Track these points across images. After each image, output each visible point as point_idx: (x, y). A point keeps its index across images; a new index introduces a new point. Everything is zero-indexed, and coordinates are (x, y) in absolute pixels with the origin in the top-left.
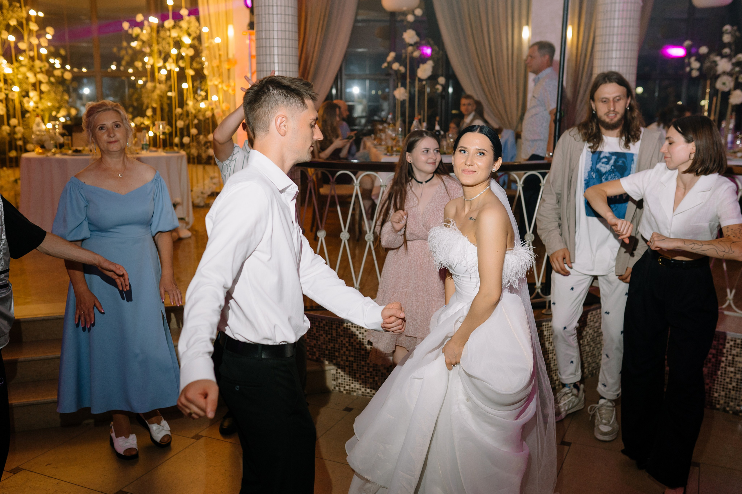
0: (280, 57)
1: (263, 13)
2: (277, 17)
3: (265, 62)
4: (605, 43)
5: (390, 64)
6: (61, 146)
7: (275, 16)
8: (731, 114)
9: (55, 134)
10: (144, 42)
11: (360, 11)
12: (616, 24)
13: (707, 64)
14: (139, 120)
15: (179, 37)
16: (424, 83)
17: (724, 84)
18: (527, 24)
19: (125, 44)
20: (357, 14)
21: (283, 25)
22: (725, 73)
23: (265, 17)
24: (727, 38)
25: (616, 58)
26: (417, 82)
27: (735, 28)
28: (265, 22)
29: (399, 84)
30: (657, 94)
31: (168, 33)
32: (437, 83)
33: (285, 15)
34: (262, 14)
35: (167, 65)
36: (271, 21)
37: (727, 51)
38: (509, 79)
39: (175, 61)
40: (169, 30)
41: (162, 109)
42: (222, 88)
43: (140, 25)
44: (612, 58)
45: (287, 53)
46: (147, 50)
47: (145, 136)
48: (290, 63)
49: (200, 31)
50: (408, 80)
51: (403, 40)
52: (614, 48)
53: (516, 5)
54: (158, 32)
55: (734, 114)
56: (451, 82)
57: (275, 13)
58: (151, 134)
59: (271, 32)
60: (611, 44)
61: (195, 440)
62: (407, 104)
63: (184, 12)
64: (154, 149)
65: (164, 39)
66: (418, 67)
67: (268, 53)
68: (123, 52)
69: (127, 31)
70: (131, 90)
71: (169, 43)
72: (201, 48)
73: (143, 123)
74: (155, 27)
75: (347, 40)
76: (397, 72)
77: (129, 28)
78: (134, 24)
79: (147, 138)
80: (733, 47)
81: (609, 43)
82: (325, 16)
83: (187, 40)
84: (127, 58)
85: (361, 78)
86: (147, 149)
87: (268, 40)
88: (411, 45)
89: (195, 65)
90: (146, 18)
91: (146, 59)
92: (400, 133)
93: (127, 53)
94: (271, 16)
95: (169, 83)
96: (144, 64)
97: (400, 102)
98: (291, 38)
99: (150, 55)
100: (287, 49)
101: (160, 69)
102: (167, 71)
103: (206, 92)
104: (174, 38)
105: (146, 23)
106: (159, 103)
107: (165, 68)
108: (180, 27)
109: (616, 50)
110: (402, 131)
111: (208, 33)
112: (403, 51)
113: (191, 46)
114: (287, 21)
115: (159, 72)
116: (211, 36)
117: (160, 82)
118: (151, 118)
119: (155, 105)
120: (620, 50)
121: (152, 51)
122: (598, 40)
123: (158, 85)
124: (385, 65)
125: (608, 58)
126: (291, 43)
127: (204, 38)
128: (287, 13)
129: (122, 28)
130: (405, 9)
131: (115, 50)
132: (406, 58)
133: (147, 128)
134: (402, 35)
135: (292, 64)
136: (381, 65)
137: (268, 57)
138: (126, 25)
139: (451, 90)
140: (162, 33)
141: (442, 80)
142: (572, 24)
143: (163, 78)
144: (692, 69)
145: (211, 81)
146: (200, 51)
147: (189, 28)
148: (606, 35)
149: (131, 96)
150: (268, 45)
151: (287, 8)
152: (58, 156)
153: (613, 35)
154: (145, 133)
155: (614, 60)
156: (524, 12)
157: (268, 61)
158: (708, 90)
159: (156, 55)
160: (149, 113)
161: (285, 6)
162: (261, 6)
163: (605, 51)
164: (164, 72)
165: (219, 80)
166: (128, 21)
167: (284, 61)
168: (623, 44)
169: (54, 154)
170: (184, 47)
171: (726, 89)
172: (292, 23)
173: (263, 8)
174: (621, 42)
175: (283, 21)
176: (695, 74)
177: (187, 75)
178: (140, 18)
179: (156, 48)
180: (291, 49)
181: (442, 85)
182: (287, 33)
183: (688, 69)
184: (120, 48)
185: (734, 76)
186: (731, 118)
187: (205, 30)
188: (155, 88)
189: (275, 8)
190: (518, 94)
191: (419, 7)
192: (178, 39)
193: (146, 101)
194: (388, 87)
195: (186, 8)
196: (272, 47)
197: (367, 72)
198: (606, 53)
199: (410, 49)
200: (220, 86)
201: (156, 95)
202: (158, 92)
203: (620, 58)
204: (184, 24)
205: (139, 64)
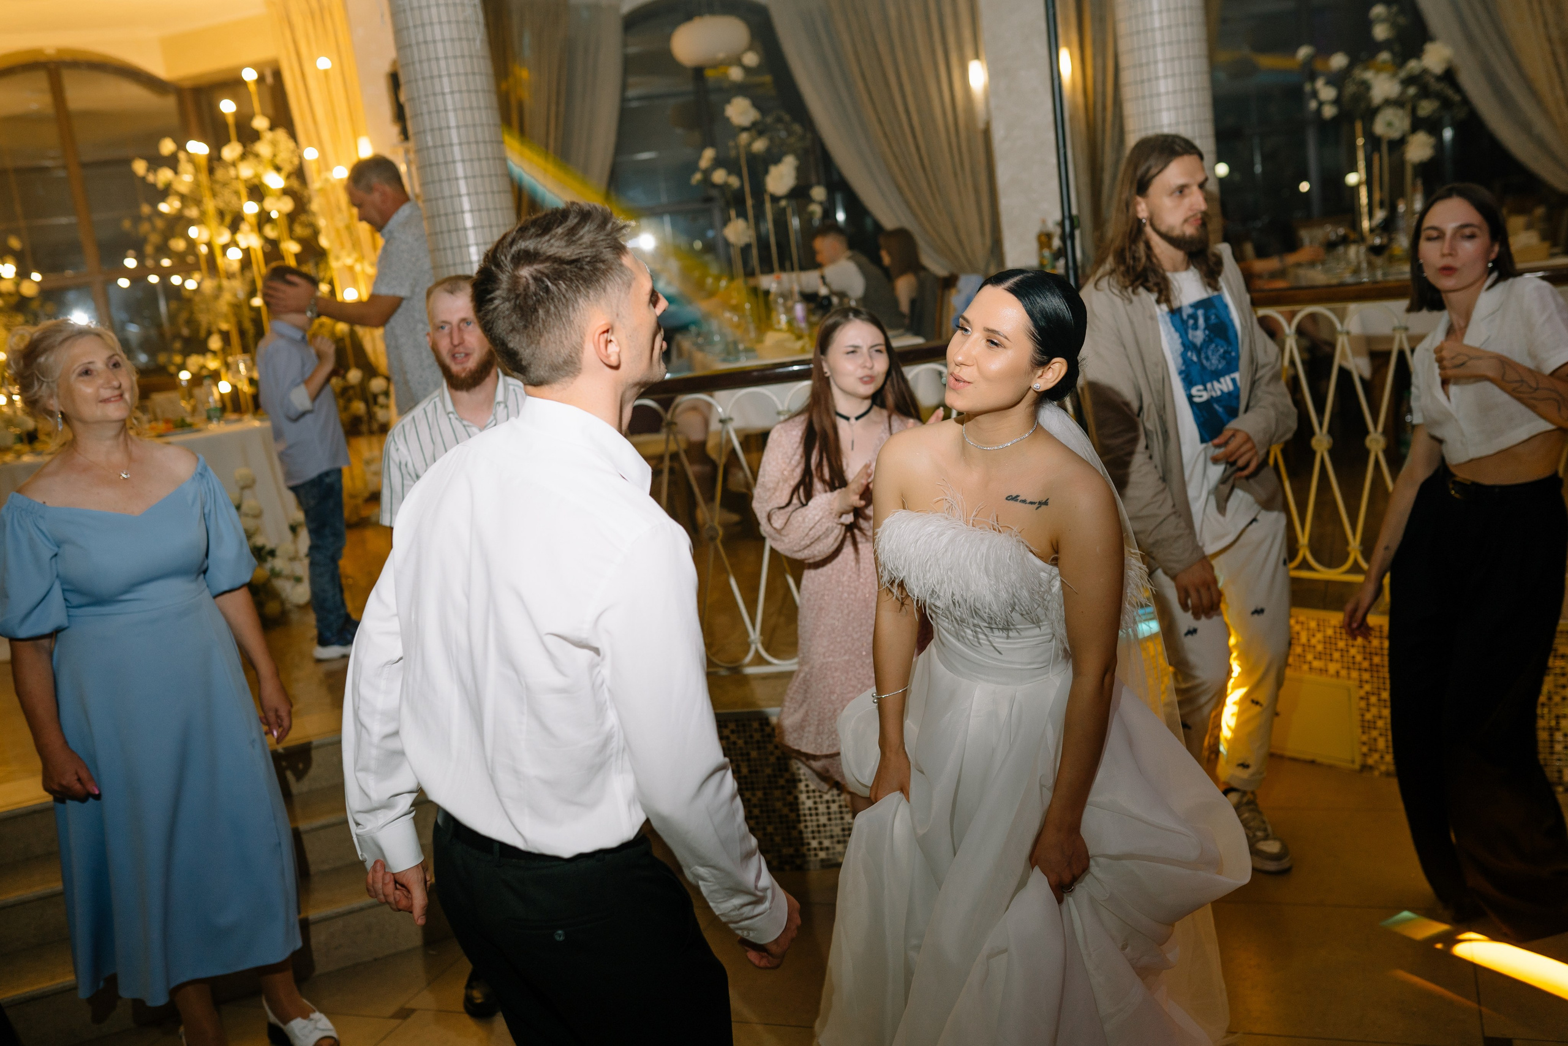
0: (471, 181)
1: (422, 93)
2: (453, 98)
3: (439, 195)
4: (1141, 65)
5: (707, 173)
6: (31, 438)
7: (448, 98)
8: (1414, 185)
9: (15, 412)
10: (183, 198)
11: (632, 80)
12: (1157, 24)
13: (1350, 89)
14: (194, 361)
15: (258, 176)
16: (783, 203)
17: (1390, 124)
18: (977, 56)
19: (146, 209)
20: (624, 87)
21: (468, 113)
22: (1388, 102)
23: (427, 103)
24: (1380, 32)
25: (1167, 93)
26: (768, 206)
27: (1395, 9)
28: (430, 113)
29: (733, 213)
30: (1258, 169)
31: (232, 172)
32: (810, 200)
33: (469, 91)
34: (419, 97)
35: (239, 237)
36: (441, 108)
37: (1385, 56)
38: (955, 175)
39: (256, 229)
40: (234, 164)
41: (242, 333)
42: (363, 271)
43: (172, 162)
44: (1159, 95)
45: (486, 172)
46: (193, 212)
47: (212, 394)
48: (493, 192)
49: (301, 157)
50: (749, 202)
51: (727, 120)
52: (1161, 74)
53: (948, 10)
54: (211, 171)
55: (1419, 183)
56: (839, 198)
57: (447, 90)
58: (225, 387)
59: (445, 132)
60: (1152, 67)
61: (398, 1021)
62: (755, 252)
63: (260, 123)
64: (234, 416)
65: (225, 184)
66: (766, 172)
67: (444, 176)
68: (145, 227)
69: (143, 179)
70: (174, 305)
71: (237, 193)
72: (306, 194)
73: (203, 367)
74: (203, 163)
75: (612, 138)
76: (723, 187)
77: (148, 170)
78: (156, 162)
79: (216, 396)
80: (1397, 48)
81: (1148, 64)
82: (558, 93)
83: (275, 181)
84: (154, 239)
85: (652, 213)
86: (219, 419)
87: (440, 150)
88: (744, 129)
89: (299, 230)
90: (181, 146)
91: (193, 232)
92: (748, 313)
93: (154, 228)
94: (439, 98)
95: (248, 275)
96: (192, 244)
97: (738, 251)
98: (488, 139)
99: (199, 221)
100: (484, 163)
101: (225, 248)
102: (243, 250)
103: (331, 283)
104: (246, 181)
105: (182, 156)
106: (233, 319)
107: (237, 245)
108: (257, 156)
109: (1166, 77)
110: (751, 309)
111: (318, 160)
112: (731, 144)
113: (286, 192)
114: (475, 104)
115: (224, 254)
116: (324, 164)
117: (230, 276)
118: (220, 354)
119: (224, 326)
120: (1174, 75)
121: (203, 213)
122: (1124, 61)
123: (225, 283)
124: (697, 177)
125: (1151, 96)
126: (489, 149)
127: (311, 172)
128: (472, 87)
129: (132, 174)
130: (721, 55)
131: (127, 224)
132: (738, 158)
133: (215, 376)
134: (723, 110)
135: (499, 192)
136: (689, 179)
137: (445, 185)
138: (140, 167)
139: (841, 216)
140: (220, 174)
141: (819, 193)
142: (1068, 45)
143: (236, 267)
144: (1321, 104)
145: (337, 258)
146: (305, 200)
147: (275, 156)
148: (1139, 49)
149: (172, 317)
150: (441, 160)
151: (470, 77)
152: (27, 459)
153: (1154, 46)
154: (210, 386)
155: (1164, 99)
156: (967, 34)
157: (447, 193)
158: (1360, 141)
159: (213, 221)
160: (215, 343)
161: (466, 74)
162: (416, 80)
163: (1142, 82)
164: (234, 255)
165: (355, 255)
166: (142, 157)
167: (480, 189)
168: (1177, 63)
169: (19, 454)
170: (271, 195)
171: (1395, 134)
172: (486, 108)
173: (421, 83)
174: (1172, 59)
175: (467, 105)
176: (1329, 112)
177: (285, 254)
178: (167, 147)
179: (210, 205)
180: (491, 162)
181: (821, 203)
182: (479, 129)
183: (1313, 105)
184: (138, 219)
185: (1409, 107)
186: (1414, 190)
187: (310, 154)
188: (220, 289)
189: (445, 80)
190: (978, 203)
191: (750, 48)
192: (256, 181)
193: (204, 319)
194: (711, 226)
195: (264, 114)
196: (449, 163)
197: (664, 199)
198: (1146, 84)
199: (744, 137)
200: (358, 268)
201: (223, 304)
202: (227, 297)
203: (1175, 92)
204: (263, 148)
205: (179, 245)
